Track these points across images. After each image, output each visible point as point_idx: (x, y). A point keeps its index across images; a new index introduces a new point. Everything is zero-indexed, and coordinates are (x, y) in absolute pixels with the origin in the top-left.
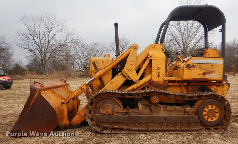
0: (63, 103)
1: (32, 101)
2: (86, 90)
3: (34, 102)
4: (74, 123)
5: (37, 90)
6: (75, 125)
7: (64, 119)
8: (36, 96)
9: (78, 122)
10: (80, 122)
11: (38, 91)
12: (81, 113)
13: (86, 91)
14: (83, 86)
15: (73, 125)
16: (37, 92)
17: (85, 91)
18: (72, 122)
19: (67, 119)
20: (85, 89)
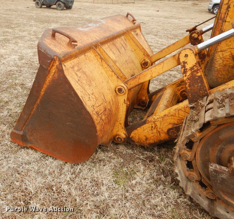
0: (120, 90)
1: (45, 86)
2: (192, 69)
3: (49, 88)
4: (137, 138)
5: (53, 60)
6: (138, 142)
7: (117, 124)
8: (52, 74)
9: (147, 139)
10: (151, 141)
11: (57, 63)
12: (158, 124)
13: (192, 74)
14: (186, 56)
15: (133, 141)
16: (55, 65)
17: (189, 73)
18: (132, 134)
19: (123, 125)
20: (188, 67)
